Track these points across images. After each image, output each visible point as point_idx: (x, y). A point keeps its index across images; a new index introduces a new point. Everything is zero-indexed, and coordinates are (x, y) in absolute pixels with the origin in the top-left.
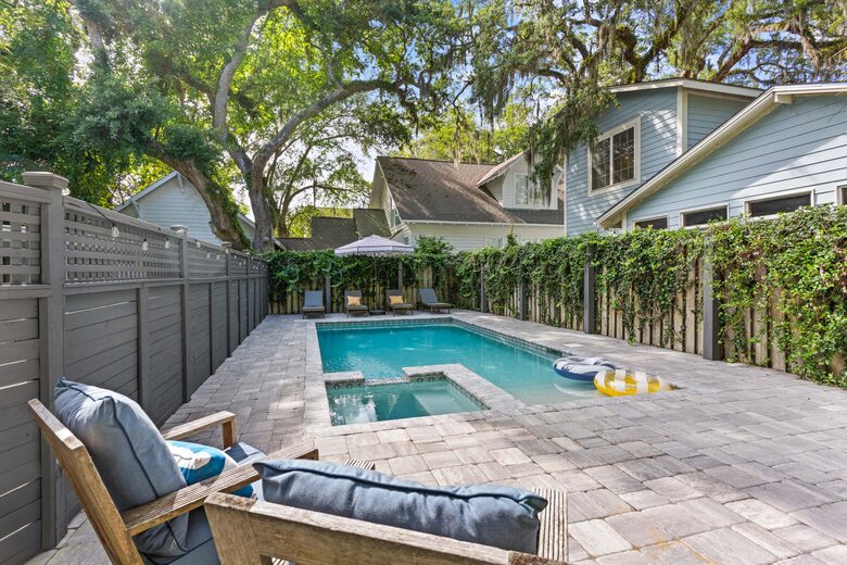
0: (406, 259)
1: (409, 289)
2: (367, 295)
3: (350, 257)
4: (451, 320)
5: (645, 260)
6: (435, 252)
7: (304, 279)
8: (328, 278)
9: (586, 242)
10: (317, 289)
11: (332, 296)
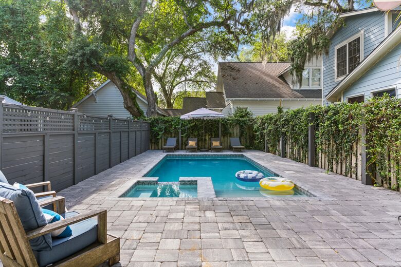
0: (223, 121)
1: (226, 138)
2: (200, 141)
3: (191, 120)
4: (242, 156)
5: (336, 123)
6: (242, 117)
7: (167, 132)
8: (180, 131)
9: (309, 111)
10: (174, 137)
11: (182, 141)
